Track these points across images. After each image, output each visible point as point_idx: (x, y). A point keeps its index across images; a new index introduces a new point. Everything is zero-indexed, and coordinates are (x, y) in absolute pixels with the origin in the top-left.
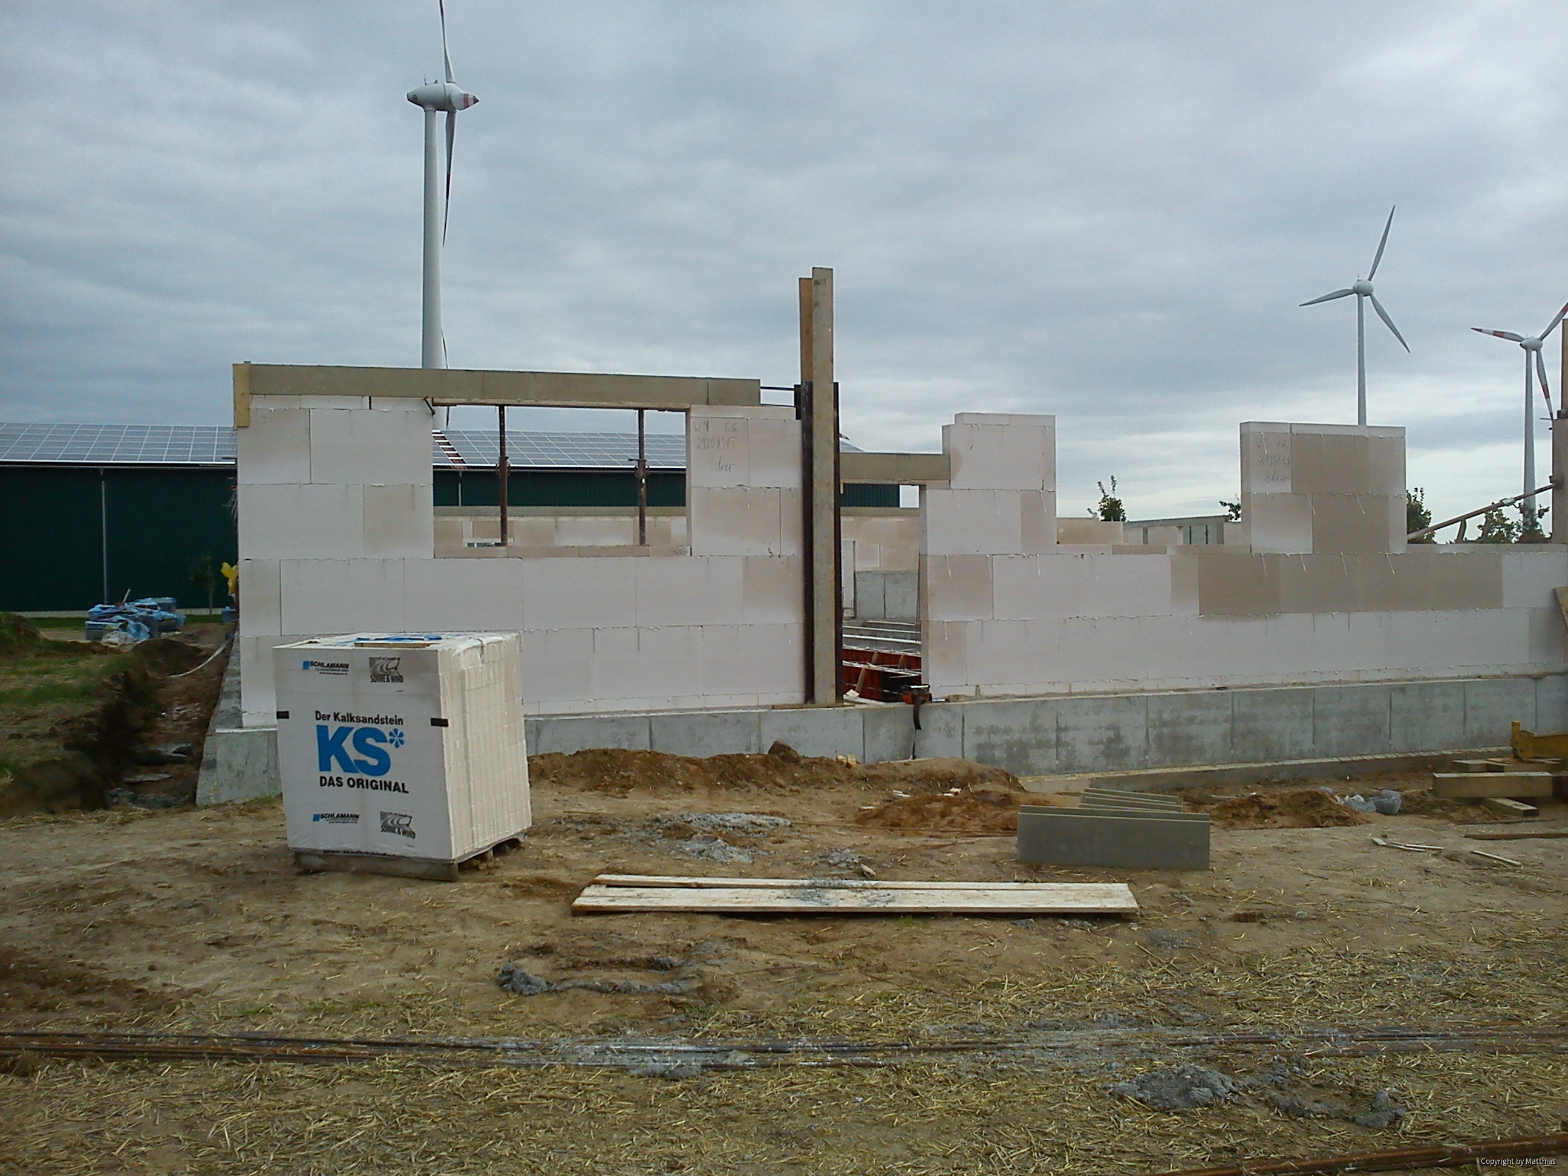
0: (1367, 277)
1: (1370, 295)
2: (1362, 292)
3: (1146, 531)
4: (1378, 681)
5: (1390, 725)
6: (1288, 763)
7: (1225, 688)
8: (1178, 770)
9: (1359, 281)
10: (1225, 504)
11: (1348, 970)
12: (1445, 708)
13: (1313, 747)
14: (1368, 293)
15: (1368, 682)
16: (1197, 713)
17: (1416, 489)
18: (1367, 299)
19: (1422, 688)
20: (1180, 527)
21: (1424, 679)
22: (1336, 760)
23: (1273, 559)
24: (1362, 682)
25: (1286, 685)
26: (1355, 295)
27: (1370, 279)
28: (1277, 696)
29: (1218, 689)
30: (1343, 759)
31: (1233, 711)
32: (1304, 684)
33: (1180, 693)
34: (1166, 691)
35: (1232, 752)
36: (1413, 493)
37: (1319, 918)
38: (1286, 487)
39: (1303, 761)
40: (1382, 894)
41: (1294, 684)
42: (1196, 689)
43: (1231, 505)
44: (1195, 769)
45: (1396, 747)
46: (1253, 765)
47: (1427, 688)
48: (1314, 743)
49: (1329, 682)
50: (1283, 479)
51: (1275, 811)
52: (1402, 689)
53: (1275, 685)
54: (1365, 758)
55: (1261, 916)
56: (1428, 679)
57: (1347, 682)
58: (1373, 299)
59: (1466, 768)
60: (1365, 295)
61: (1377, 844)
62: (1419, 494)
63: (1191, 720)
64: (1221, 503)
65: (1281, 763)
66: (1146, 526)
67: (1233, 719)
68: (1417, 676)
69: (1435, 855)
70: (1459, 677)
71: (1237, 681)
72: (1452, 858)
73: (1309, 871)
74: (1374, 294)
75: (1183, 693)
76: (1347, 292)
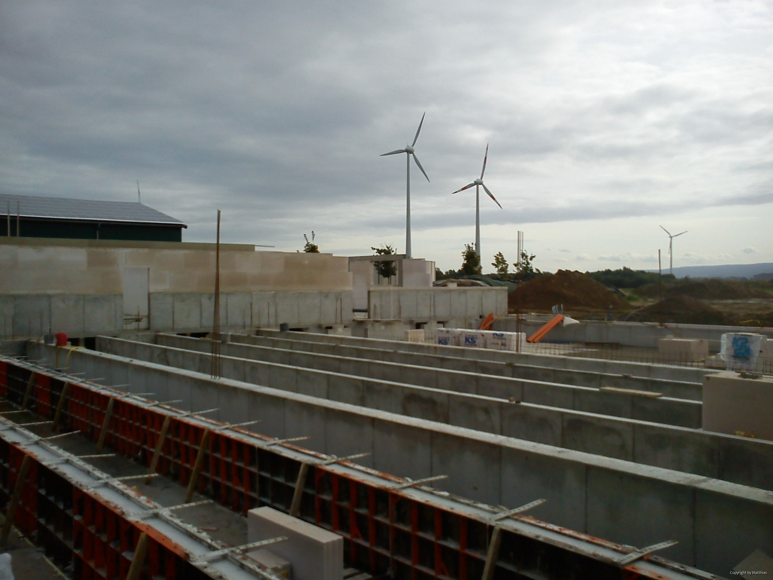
0: (411, 145)
1: (413, 153)
2: (409, 151)
9: (408, 146)
10: (374, 249)
14: (411, 152)
17: (473, 244)
18: (411, 155)
26: (406, 153)
27: (413, 145)
36: (471, 246)
43: (378, 250)
58: (414, 155)
60: (411, 153)
64: (372, 248)
74: (415, 153)
76: (402, 151)
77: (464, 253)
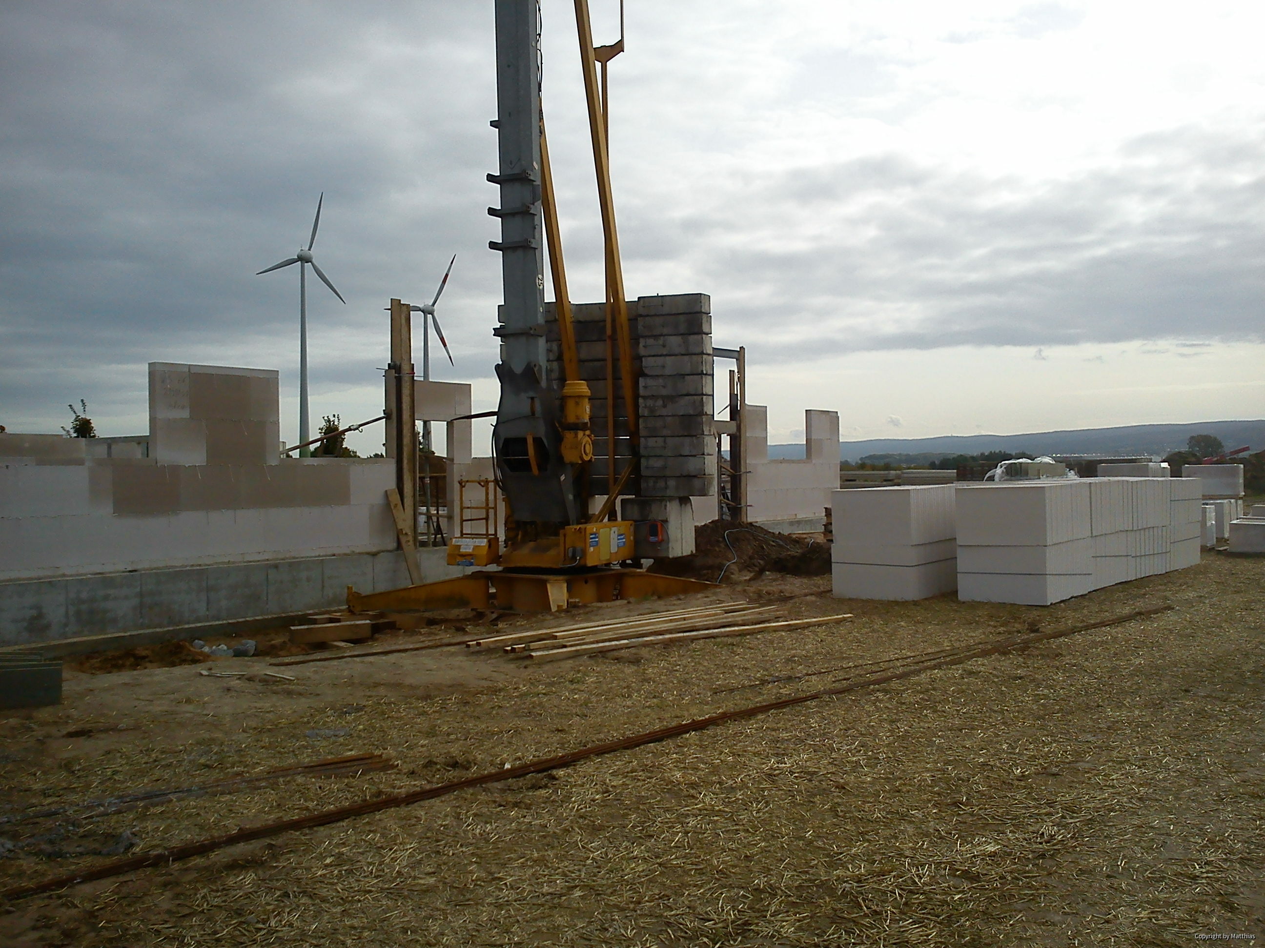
0: (307, 248)
1: (311, 262)
2: (303, 259)
3: (109, 447)
4: (259, 561)
5: (267, 594)
6: (187, 626)
7: (135, 571)
8: (94, 638)
9: (302, 250)
11: (146, 759)
12: (308, 579)
13: (207, 613)
14: (308, 260)
15: (250, 562)
16: (112, 592)
18: (308, 265)
19: (291, 565)
20: (139, 443)
21: (294, 558)
22: (225, 622)
23: (175, 469)
24: (245, 562)
25: (186, 566)
26: (299, 263)
27: (309, 250)
28: (177, 575)
29: (130, 571)
30: (230, 621)
31: (141, 588)
32: (200, 565)
33: (96, 576)
34: (85, 575)
35: (141, 620)
36: (332, 419)
37: (136, 728)
38: (185, 414)
39: (199, 625)
40: (190, 708)
41: (192, 566)
42: (110, 573)
44: (109, 636)
45: (272, 610)
46: (158, 630)
47: (294, 565)
48: (208, 609)
49: (219, 563)
50: (183, 407)
51: (147, 660)
52: (276, 566)
53: (176, 567)
54: (248, 619)
55: (90, 731)
56: (297, 558)
57: (234, 563)
58: (313, 264)
59: (315, 622)
60: (307, 262)
61: (201, 675)
62: (336, 420)
63: (106, 598)
65: (181, 627)
66: (110, 442)
67: (141, 595)
68: (287, 556)
69: (239, 679)
70: (319, 556)
71: (147, 566)
72: (250, 679)
73: (141, 697)
74: (314, 260)
75: (100, 576)
76: (293, 261)
77: (321, 429)
